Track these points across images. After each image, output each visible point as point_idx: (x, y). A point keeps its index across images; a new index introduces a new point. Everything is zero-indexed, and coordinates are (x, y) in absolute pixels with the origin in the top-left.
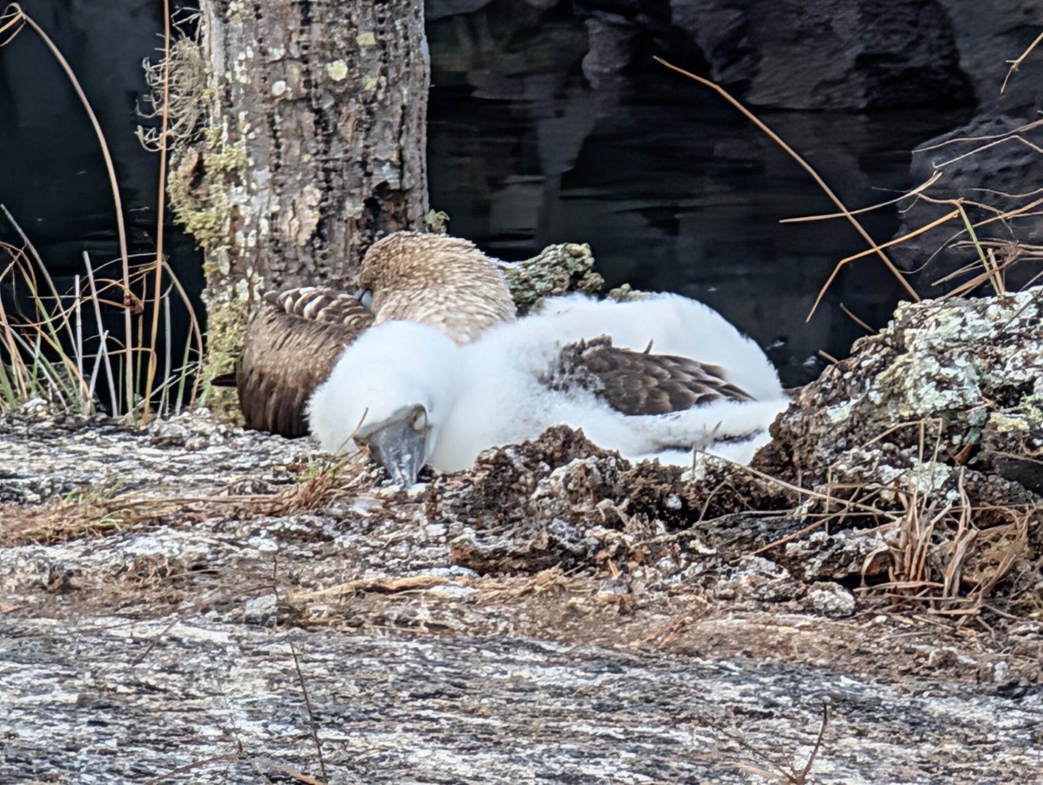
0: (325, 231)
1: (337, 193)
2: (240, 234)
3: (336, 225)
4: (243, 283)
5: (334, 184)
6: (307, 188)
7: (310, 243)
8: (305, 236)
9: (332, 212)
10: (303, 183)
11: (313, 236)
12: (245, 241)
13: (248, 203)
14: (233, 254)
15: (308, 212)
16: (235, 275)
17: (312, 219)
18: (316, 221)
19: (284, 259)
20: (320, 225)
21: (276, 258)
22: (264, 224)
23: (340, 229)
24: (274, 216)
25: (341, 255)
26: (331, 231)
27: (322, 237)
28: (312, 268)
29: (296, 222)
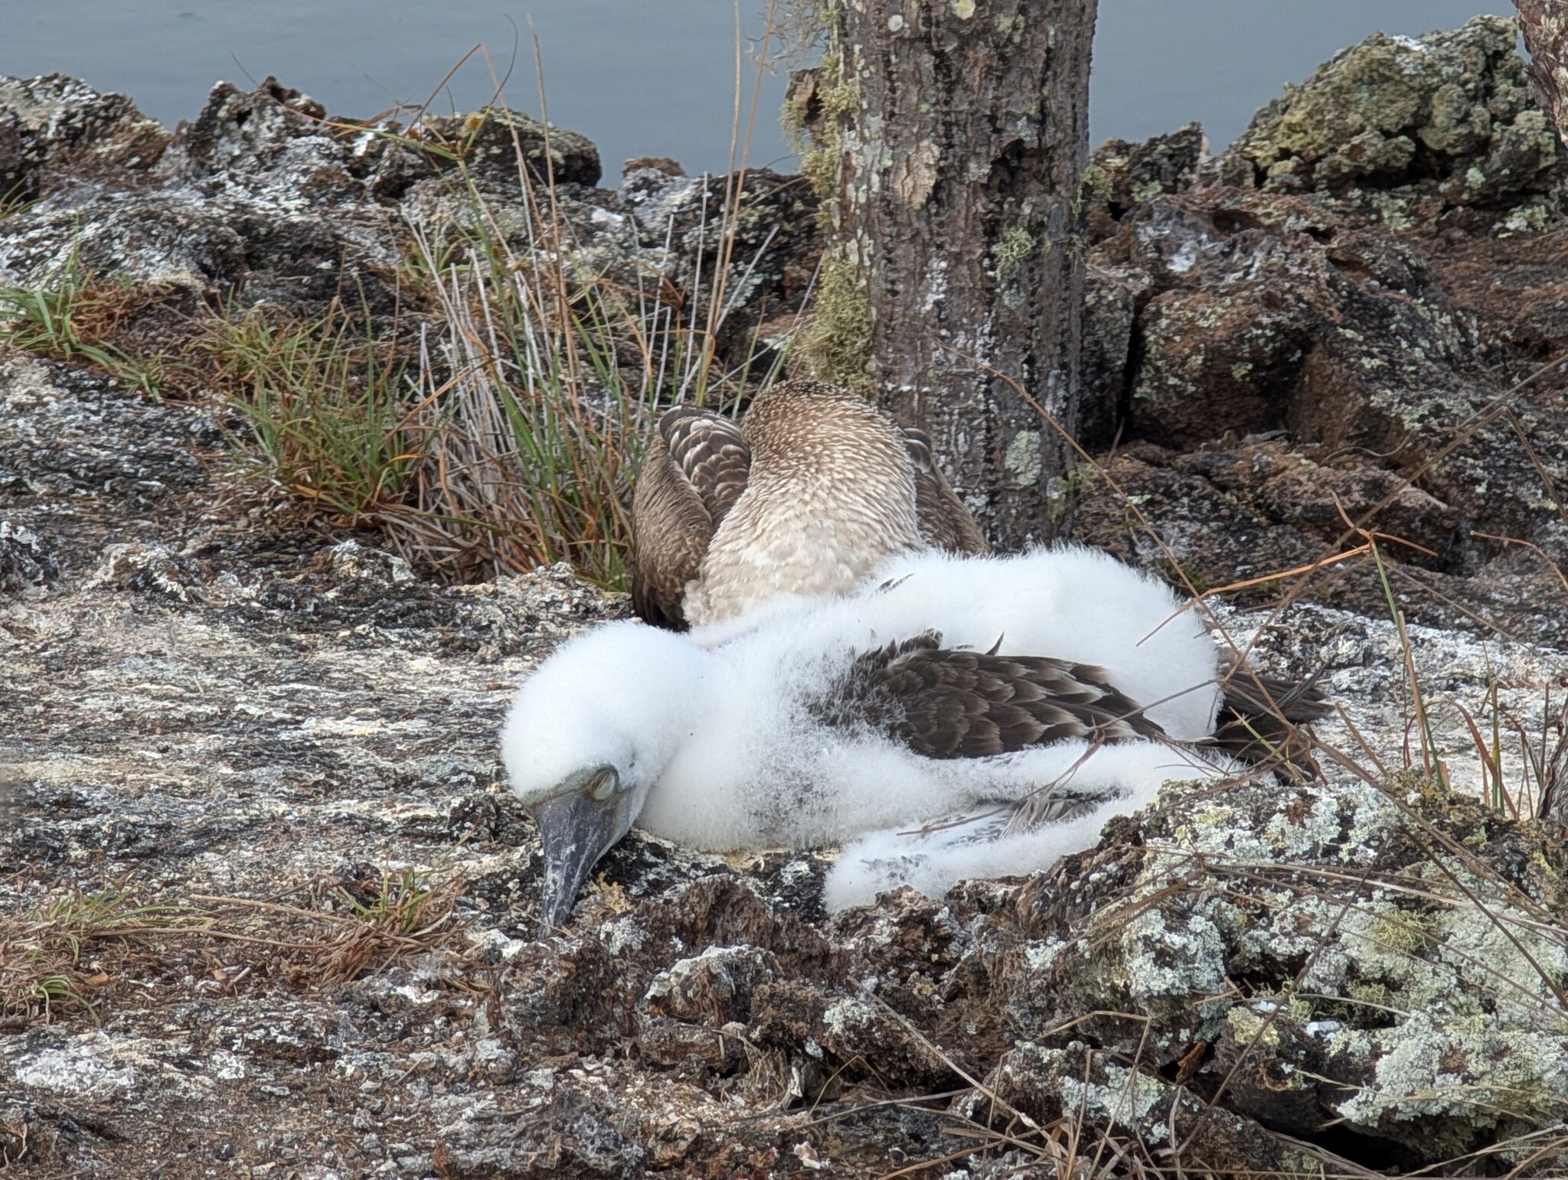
0: (944, 195)
1: (959, 151)
2: (850, 187)
3: (956, 188)
4: (853, 245)
5: (956, 141)
6: (925, 143)
7: (925, 207)
8: (919, 199)
9: (953, 173)
10: (920, 137)
11: (929, 200)
12: (857, 195)
13: (860, 152)
14: (844, 207)
15: (925, 172)
16: (846, 234)
17: (928, 179)
18: (932, 183)
19: (895, 224)
20: (937, 187)
21: (888, 221)
22: (875, 179)
23: (961, 194)
24: (886, 172)
25: (962, 223)
26: (949, 195)
27: (939, 202)
28: (927, 237)
29: (909, 182)
